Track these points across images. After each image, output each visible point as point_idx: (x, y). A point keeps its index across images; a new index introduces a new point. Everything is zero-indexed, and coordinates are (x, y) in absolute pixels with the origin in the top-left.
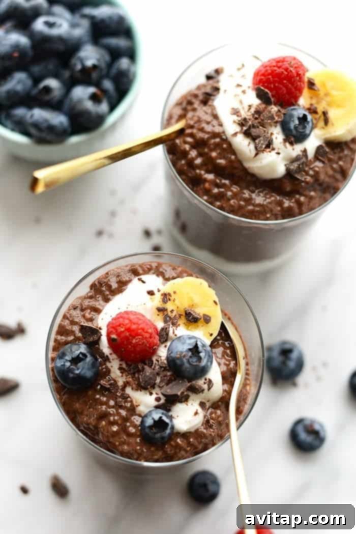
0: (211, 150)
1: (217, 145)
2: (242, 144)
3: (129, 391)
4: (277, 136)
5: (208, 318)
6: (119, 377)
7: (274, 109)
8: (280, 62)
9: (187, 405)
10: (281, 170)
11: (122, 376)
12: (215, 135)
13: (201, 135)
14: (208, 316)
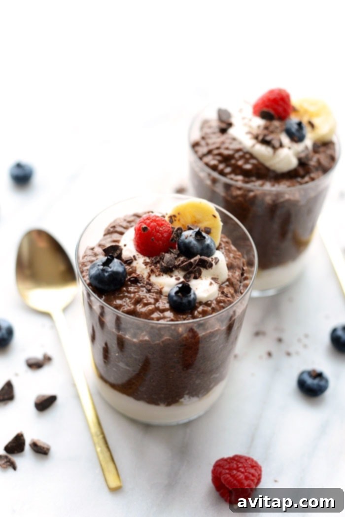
0: (237, 160)
1: (241, 157)
2: (261, 150)
3: (153, 279)
4: (285, 140)
5: (209, 230)
6: (144, 269)
7: (276, 123)
8: (271, 92)
9: (202, 279)
10: (294, 163)
11: (146, 268)
12: (238, 150)
13: (226, 152)
14: (208, 228)
